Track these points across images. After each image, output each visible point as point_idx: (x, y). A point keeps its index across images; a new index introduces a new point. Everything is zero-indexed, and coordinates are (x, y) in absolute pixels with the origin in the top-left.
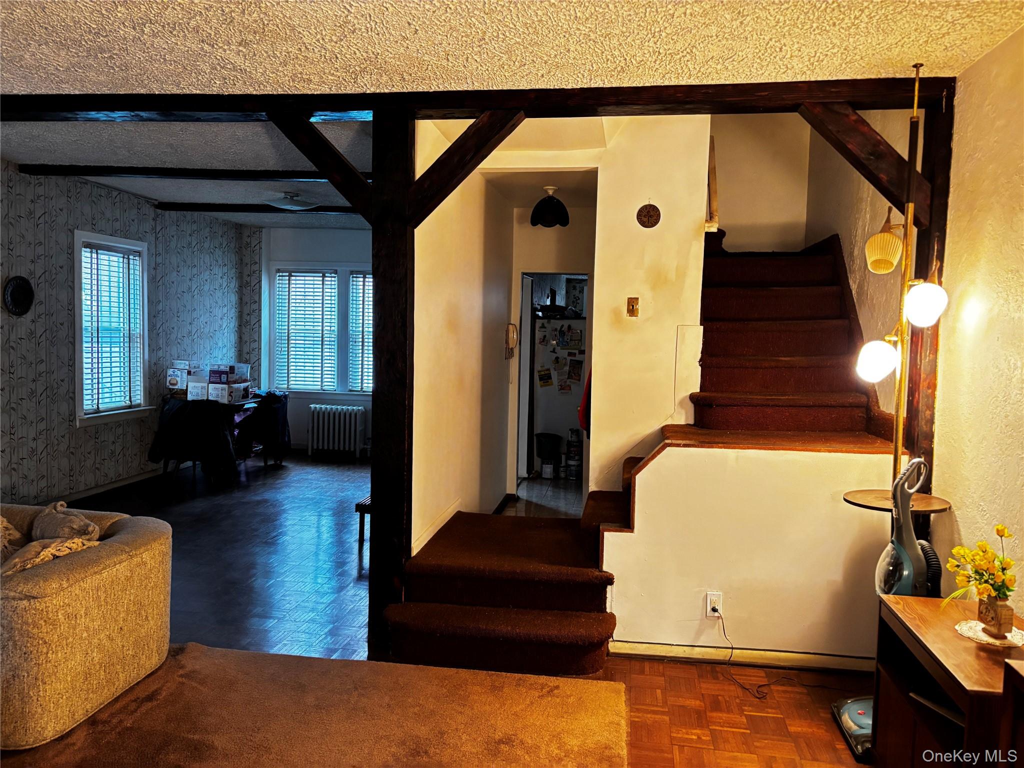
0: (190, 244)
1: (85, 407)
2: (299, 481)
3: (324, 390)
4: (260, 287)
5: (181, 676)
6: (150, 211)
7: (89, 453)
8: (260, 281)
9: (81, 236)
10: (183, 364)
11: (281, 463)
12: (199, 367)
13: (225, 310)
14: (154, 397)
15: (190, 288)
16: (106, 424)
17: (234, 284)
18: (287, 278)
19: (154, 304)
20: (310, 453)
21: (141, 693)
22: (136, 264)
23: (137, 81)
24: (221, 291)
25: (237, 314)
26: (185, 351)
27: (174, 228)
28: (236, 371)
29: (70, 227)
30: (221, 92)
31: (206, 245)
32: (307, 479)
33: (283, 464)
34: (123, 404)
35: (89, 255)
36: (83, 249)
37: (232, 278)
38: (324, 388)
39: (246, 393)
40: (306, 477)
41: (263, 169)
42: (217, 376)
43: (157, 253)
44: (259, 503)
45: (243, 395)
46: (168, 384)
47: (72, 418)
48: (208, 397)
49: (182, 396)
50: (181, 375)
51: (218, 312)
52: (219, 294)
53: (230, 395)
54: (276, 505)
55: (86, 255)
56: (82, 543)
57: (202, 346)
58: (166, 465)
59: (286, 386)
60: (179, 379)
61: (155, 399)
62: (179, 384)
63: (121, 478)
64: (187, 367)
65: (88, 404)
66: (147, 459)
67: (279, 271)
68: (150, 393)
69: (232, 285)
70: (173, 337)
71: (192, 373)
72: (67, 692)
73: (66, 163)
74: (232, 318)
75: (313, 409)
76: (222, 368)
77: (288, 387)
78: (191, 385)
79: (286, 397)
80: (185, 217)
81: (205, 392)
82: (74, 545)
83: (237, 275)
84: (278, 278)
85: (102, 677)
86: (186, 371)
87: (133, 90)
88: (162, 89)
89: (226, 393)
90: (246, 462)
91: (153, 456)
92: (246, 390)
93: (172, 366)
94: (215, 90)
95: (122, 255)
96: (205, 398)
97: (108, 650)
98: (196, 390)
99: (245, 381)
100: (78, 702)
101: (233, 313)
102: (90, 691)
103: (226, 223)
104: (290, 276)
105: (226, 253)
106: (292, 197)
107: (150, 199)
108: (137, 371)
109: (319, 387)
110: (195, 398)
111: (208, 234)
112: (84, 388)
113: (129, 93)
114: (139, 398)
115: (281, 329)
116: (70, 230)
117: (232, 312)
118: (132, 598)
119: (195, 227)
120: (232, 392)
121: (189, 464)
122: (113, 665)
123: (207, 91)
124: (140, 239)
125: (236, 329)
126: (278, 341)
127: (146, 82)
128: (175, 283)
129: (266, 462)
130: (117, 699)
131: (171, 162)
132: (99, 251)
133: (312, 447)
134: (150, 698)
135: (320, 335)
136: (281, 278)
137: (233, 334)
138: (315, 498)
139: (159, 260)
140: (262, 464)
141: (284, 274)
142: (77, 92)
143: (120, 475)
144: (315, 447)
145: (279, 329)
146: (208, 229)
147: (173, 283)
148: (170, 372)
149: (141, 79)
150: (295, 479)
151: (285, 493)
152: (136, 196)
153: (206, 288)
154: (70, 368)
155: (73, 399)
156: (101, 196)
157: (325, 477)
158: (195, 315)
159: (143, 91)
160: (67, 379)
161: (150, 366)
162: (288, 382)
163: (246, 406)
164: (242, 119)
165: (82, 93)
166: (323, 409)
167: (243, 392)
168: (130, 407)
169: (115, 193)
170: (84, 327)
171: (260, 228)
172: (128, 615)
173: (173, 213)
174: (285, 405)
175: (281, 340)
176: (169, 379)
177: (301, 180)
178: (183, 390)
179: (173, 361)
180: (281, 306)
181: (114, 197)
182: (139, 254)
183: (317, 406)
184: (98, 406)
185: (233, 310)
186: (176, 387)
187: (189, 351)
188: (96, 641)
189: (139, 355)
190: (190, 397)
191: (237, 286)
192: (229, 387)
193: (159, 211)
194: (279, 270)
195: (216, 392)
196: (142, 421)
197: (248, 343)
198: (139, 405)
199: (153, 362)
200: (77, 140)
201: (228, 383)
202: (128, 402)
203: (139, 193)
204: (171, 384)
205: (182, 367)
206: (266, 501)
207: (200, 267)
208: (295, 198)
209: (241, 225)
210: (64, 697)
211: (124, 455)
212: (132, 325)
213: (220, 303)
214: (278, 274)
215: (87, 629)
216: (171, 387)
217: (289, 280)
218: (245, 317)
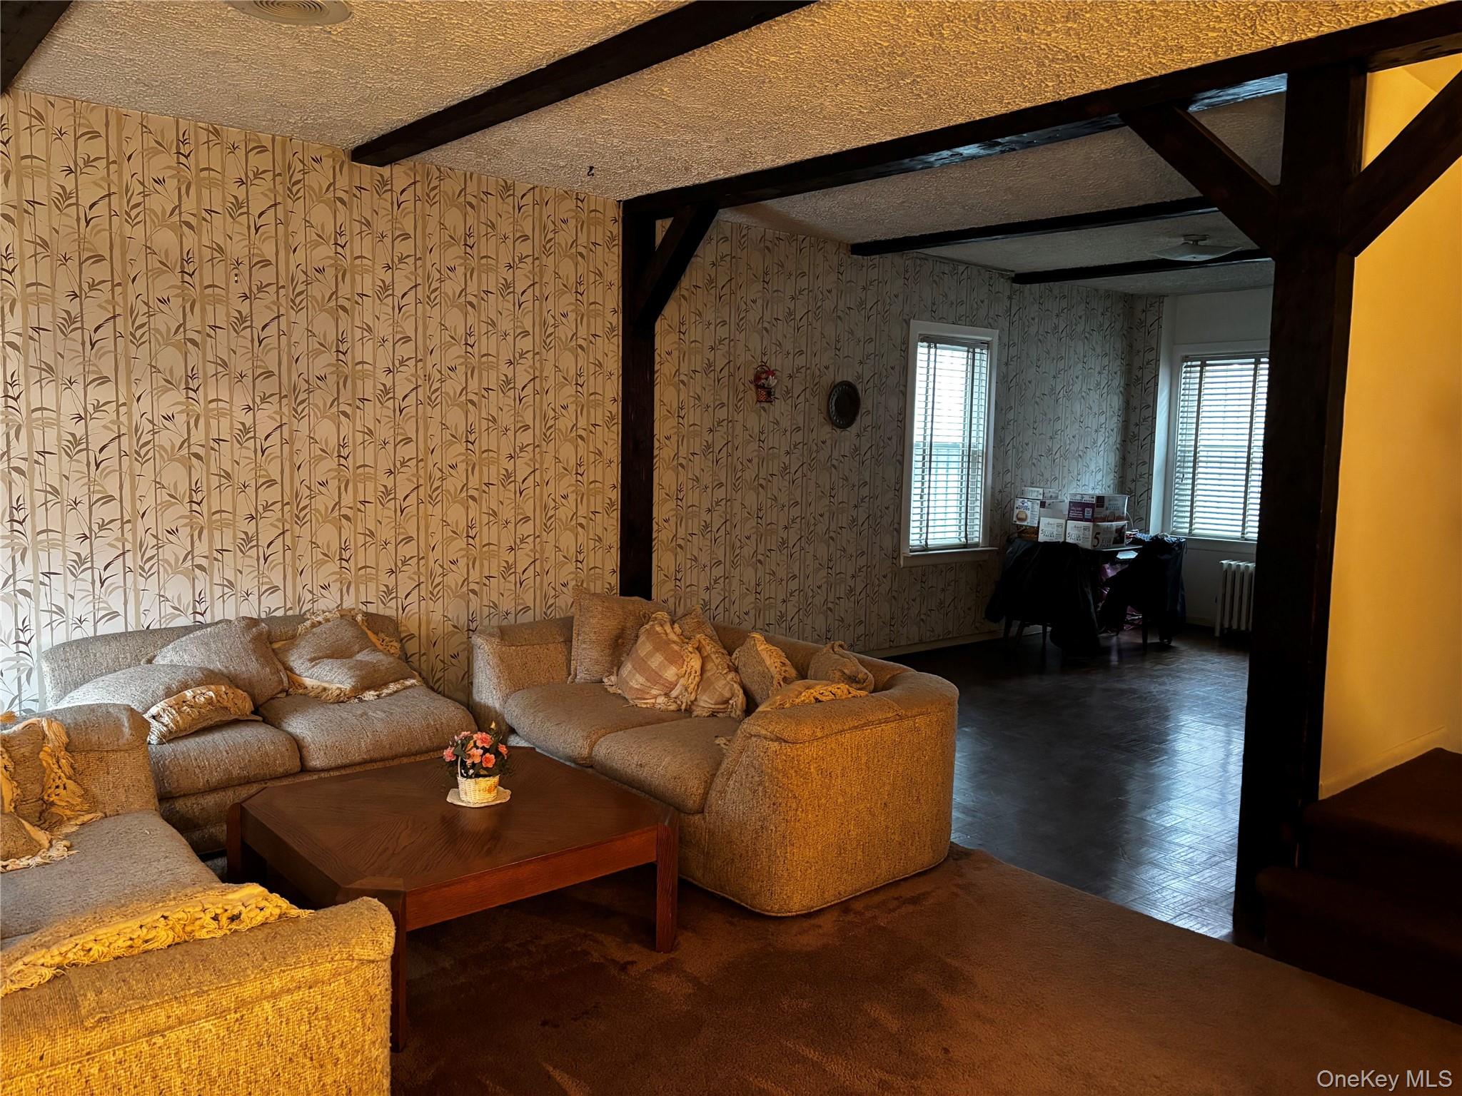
0: (1056, 327)
1: (911, 543)
2: (1190, 671)
3: (1246, 540)
4: (1157, 385)
5: (958, 886)
6: (1004, 287)
7: (914, 600)
8: (1156, 376)
9: (918, 326)
10: (1036, 493)
11: (1170, 642)
12: (1057, 497)
13: (1102, 419)
14: (997, 536)
15: (1053, 389)
16: (935, 566)
17: (1118, 382)
18: (1199, 369)
19: (1003, 412)
20: (1217, 634)
21: (906, 891)
22: (982, 359)
23: (951, 108)
24: (1098, 392)
25: (1120, 425)
26: (1042, 475)
27: (1036, 307)
28: (1106, 504)
29: (906, 317)
30: (1057, 98)
31: (1080, 328)
32: (1203, 670)
33: (1173, 644)
34: (957, 541)
35: (926, 350)
36: (919, 343)
37: (1116, 373)
38: (1246, 536)
39: (1120, 537)
40: (1203, 667)
41: (1141, 203)
42: (1080, 509)
43: (1011, 342)
44: (1122, 692)
45: (1115, 538)
46: (1015, 519)
47: (895, 555)
48: (1065, 539)
49: (1033, 535)
50: (1032, 507)
51: (1092, 422)
52: (1094, 396)
53: (1096, 538)
54: (1146, 698)
55: (922, 350)
56: (848, 690)
57: (1066, 469)
58: (1008, 626)
59: (1187, 531)
60: (1028, 513)
61: (998, 538)
62: (1029, 520)
63: (950, 636)
64: (1041, 497)
65: (915, 539)
66: (983, 616)
67: (1186, 359)
68: (991, 530)
69: (1116, 383)
70: (1027, 455)
71: (1047, 505)
72: (817, 863)
73: (899, 234)
74: (1112, 430)
75: (1225, 566)
76: (1087, 499)
77: (1190, 533)
78: (1044, 521)
79: (1179, 544)
80: (1051, 291)
81: (1062, 530)
82: (839, 691)
83: (1123, 368)
84: (1184, 370)
85: (859, 858)
86: (1039, 502)
87: (949, 121)
88: (983, 111)
89: (1090, 534)
90: (1119, 636)
91: (992, 613)
92: (1120, 531)
93: (1022, 495)
94: (1048, 97)
95: (966, 349)
96: (1062, 540)
97: (868, 827)
98: (1049, 529)
99: (1120, 518)
100: (829, 878)
101: (1114, 423)
102: (844, 871)
103: (1108, 294)
104: (1203, 365)
105: (1108, 337)
106: (1194, 242)
107: (1006, 271)
108: (977, 500)
109: (1239, 534)
110: (1048, 539)
111: (1083, 312)
112: (912, 519)
113: (946, 126)
114: (977, 535)
115: (1185, 446)
116: (905, 320)
117: (1112, 422)
118: (900, 769)
119: (1064, 304)
120: (1098, 533)
121: (1038, 628)
122: (873, 846)
123: (1040, 101)
124: (990, 326)
125: (1118, 446)
126: (1178, 464)
127: (962, 106)
128: (1034, 382)
129: (1145, 639)
130: (877, 890)
131: (1018, 214)
132: (938, 345)
133: (1222, 625)
134: (914, 901)
135: (1246, 455)
136: (1189, 369)
137: (1113, 454)
138: (1208, 698)
139: (1013, 351)
140: (1140, 641)
141: (1194, 363)
142: (889, 138)
143: (949, 632)
144: (1226, 626)
145: (1182, 446)
146: (1083, 306)
147: (1030, 382)
148: (1019, 502)
149: (956, 103)
150: (1185, 666)
151: (1163, 684)
152: (988, 268)
153: (1076, 388)
154: (897, 493)
155: (898, 531)
156: (944, 273)
157: (1233, 671)
158: (1058, 426)
159: (961, 120)
160: (892, 507)
161: (993, 495)
162: (1191, 525)
163: (1121, 556)
164: (1087, 131)
165: (894, 138)
166: (1242, 568)
167: (1114, 535)
168: (965, 546)
169: (961, 268)
170: (914, 442)
171: (1160, 297)
172: (894, 789)
173: (1036, 287)
174: (1178, 557)
175: (1184, 462)
176: (1016, 511)
177: (1200, 211)
178: (1034, 527)
179: (1023, 488)
180: (1187, 412)
181: (960, 272)
182: (987, 345)
183: (1232, 563)
184: (926, 542)
185: (1115, 419)
186: (1025, 523)
187: (1047, 475)
188: (853, 810)
189: (979, 479)
190: (1041, 538)
191: (1122, 384)
192: (1094, 525)
193: (1016, 286)
194: (1187, 357)
195: (1075, 532)
196: (980, 565)
197: (1134, 467)
198: (977, 545)
199: (997, 490)
200: (904, 202)
201: (1093, 520)
202: (963, 540)
203: (989, 264)
204: (1019, 519)
205: (1034, 496)
206: (1134, 691)
207: (1069, 358)
208: (1200, 243)
209: (1132, 295)
210: (813, 868)
211: (956, 608)
212: (973, 440)
213: (1095, 409)
214: (1185, 364)
215: (844, 793)
216: (1018, 523)
217: (1201, 372)
218: (1133, 428)
